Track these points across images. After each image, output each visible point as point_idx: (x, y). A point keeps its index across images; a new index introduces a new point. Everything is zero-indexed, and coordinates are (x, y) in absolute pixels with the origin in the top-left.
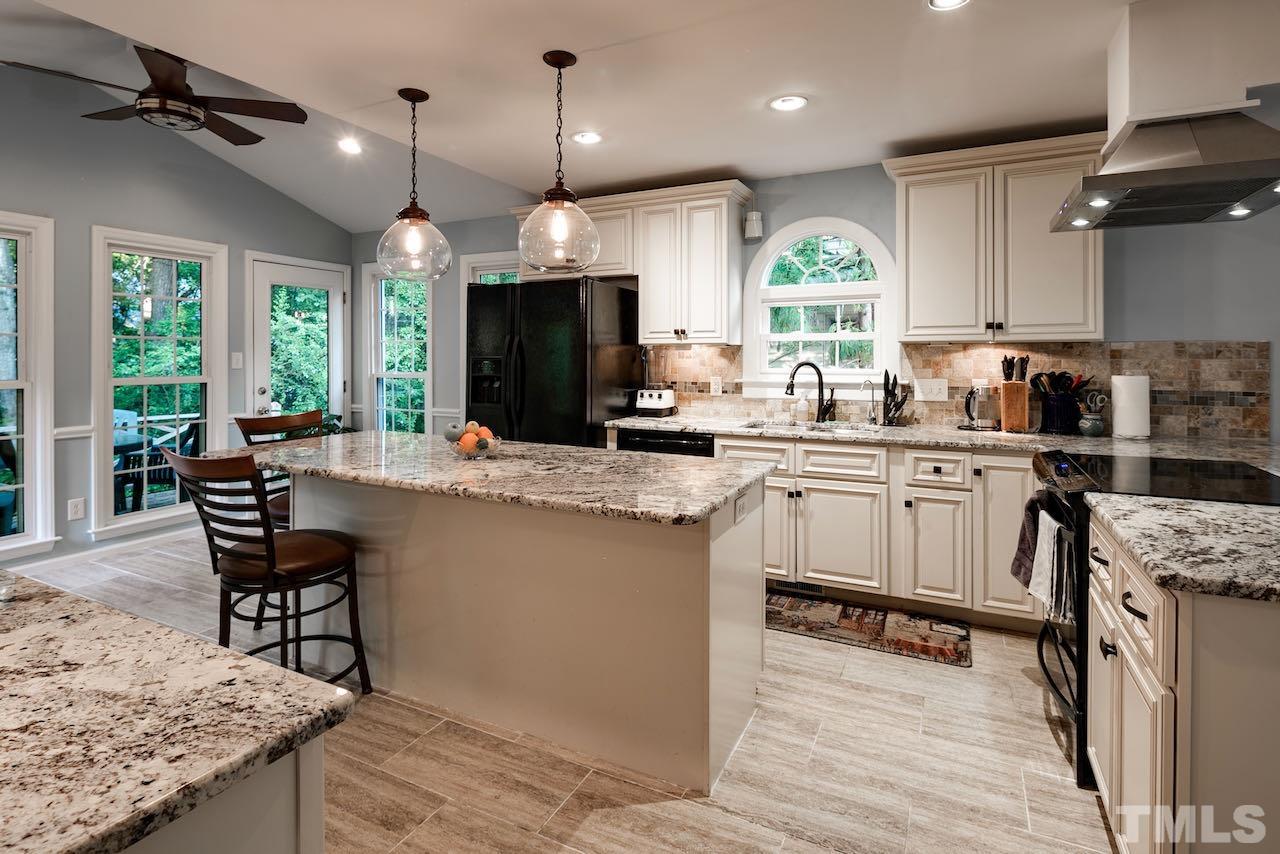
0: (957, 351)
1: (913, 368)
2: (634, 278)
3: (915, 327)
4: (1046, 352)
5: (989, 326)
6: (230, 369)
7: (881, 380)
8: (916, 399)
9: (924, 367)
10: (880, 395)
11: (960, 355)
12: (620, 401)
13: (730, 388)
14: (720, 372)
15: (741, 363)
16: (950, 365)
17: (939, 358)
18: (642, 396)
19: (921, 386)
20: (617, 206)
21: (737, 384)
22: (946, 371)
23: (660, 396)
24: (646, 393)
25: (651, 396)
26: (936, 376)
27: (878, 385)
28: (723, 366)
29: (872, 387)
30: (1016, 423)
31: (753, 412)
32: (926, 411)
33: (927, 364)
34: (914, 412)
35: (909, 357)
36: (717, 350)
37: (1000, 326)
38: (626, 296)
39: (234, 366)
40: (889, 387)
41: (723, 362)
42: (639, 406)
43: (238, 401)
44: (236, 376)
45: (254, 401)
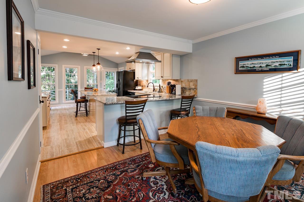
1: (163, 83)
2: (135, 70)
3: (156, 77)
6: (100, 83)
10: (159, 88)
12: (134, 88)
14: (146, 84)
21: (148, 86)
24: (137, 87)
29: (158, 86)
37: (162, 77)
38: (133, 73)
39: (101, 82)
40: (160, 86)
41: (147, 82)
42: (136, 89)
43: (101, 87)
44: (101, 84)
45: (103, 87)
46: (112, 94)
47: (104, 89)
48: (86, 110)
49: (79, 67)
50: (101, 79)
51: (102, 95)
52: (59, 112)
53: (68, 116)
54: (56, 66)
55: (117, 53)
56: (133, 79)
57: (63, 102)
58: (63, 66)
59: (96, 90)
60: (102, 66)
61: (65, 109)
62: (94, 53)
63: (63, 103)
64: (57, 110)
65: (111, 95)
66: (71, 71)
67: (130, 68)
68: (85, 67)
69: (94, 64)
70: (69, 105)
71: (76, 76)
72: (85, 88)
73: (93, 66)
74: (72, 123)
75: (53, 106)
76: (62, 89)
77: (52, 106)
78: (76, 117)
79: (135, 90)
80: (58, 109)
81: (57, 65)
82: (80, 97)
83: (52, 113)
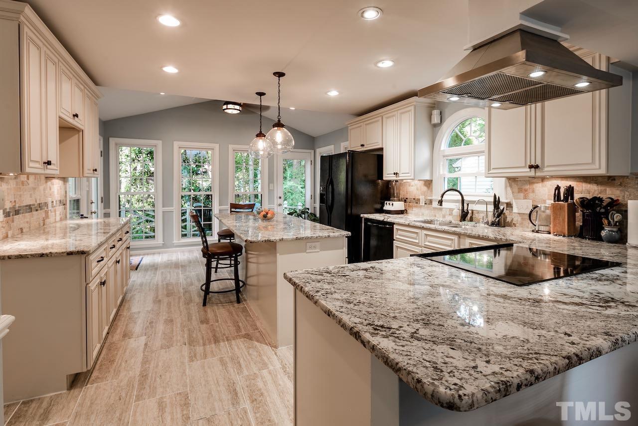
0: (537, 183)
1: (513, 192)
2: (381, 149)
3: (493, 169)
4: (595, 183)
5: (531, 167)
6: (269, 189)
7: (492, 200)
8: (514, 211)
9: (519, 192)
10: (491, 208)
11: (540, 185)
12: (378, 206)
13: (428, 202)
14: (424, 194)
15: (432, 188)
16: (533, 191)
17: (527, 187)
18: (386, 204)
19: (517, 203)
20: (375, 116)
21: (430, 200)
22: (531, 195)
23: (393, 204)
24: (388, 202)
25: (389, 204)
26: (525, 198)
27: (490, 202)
28: (424, 190)
29: (487, 203)
30: (559, 229)
31: (437, 215)
32: (519, 219)
33: (520, 190)
34: (513, 219)
35: (511, 186)
36: (423, 182)
37: (537, 167)
38: (377, 157)
39: (270, 188)
40: (496, 203)
41: (425, 188)
42: (385, 208)
43: (271, 201)
44: (271, 192)
45: (277, 201)
46: (331, 234)
47: (279, 207)
48: (237, 279)
49: (217, 146)
50: (271, 180)
51: (297, 239)
52: (158, 278)
53: (179, 298)
54: (158, 145)
55: (333, 93)
56: (375, 177)
57: (175, 241)
58: (176, 144)
59: (269, 215)
60: (289, 134)
61: (177, 265)
62: (261, 94)
63: (175, 245)
64: (154, 267)
65: (329, 236)
66: (199, 162)
67: (362, 145)
68: (231, 147)
69: (261, 132)
70: (190, 251)
71: (210, 173)
72: (233, 206)
73: (258, 136)
74: (190, 344)
75: (148, 254)
76: (173, 207)
77: (144, 255)
78: (204, 304)
79: (381, 211)
80: (157, 265)
81: (159, 143)
82: (218, 231)
83: (139, 281)
